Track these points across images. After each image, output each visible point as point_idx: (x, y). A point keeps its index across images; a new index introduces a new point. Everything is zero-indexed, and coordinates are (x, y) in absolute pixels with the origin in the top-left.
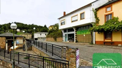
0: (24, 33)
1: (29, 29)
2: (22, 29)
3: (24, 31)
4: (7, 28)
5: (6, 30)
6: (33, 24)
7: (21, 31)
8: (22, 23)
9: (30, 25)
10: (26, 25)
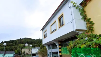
0: (31, 47)
1: (36, 43)
2: (30, 44)
3: (31, 46)
4: (18, 43)
5: (16, 44)
6: (40, 39)
7: (29, 45)
8: (30, 38)
9: (37, 39)
10: (34, 40)
